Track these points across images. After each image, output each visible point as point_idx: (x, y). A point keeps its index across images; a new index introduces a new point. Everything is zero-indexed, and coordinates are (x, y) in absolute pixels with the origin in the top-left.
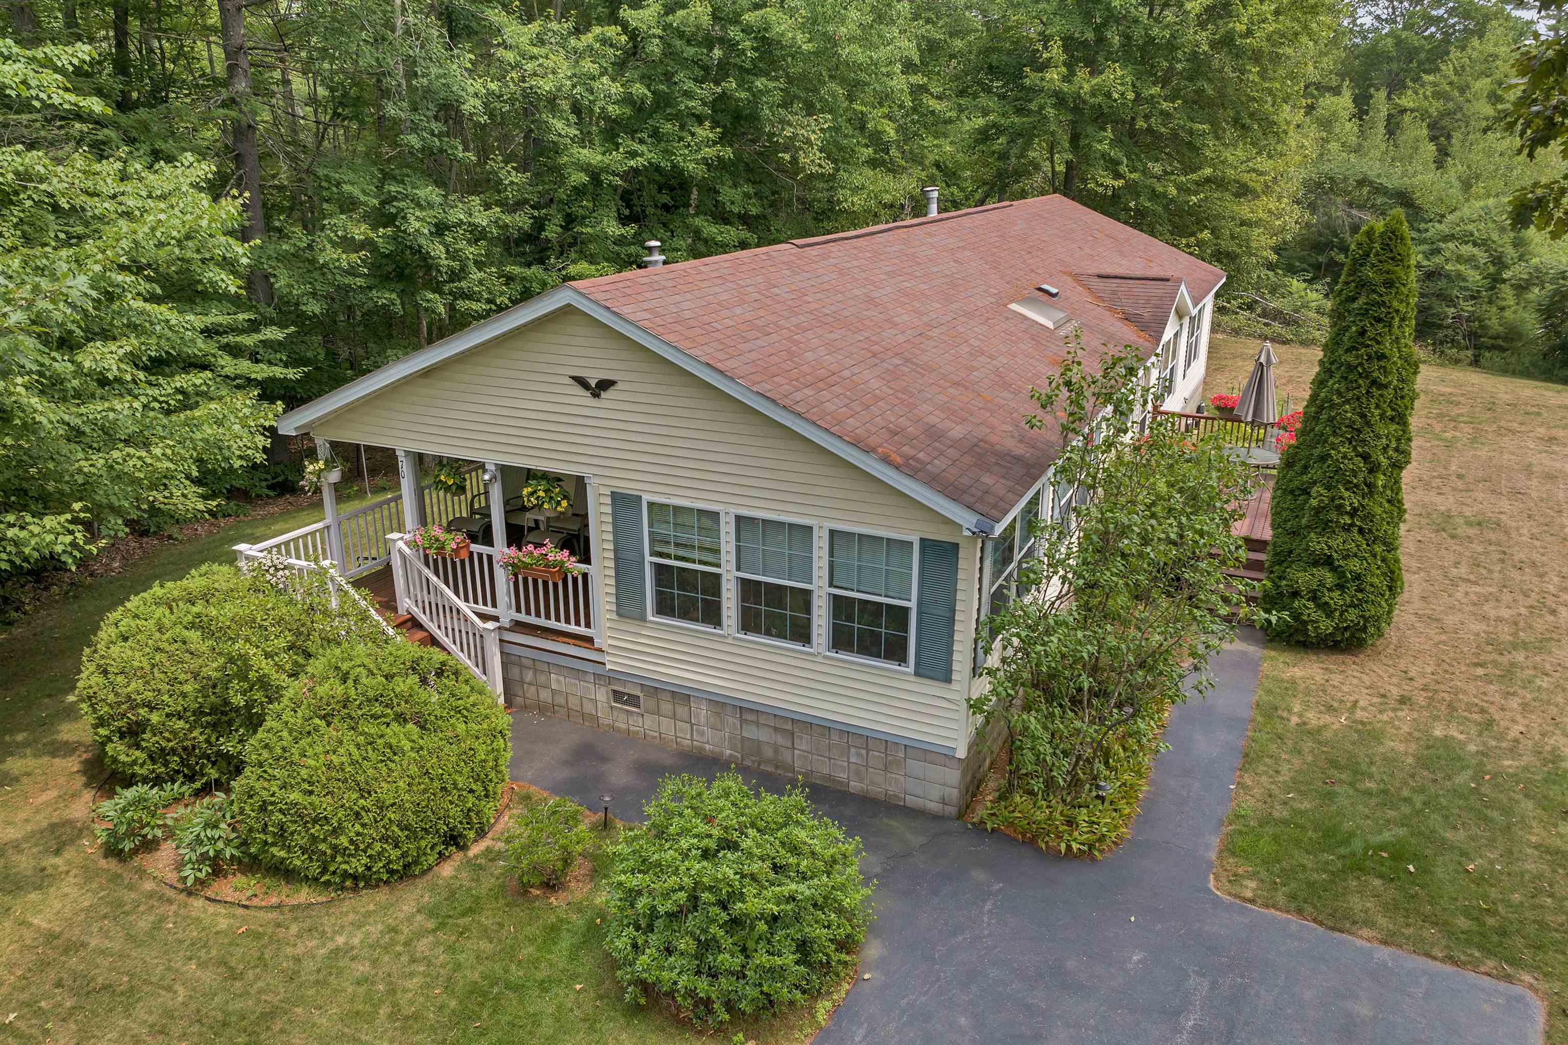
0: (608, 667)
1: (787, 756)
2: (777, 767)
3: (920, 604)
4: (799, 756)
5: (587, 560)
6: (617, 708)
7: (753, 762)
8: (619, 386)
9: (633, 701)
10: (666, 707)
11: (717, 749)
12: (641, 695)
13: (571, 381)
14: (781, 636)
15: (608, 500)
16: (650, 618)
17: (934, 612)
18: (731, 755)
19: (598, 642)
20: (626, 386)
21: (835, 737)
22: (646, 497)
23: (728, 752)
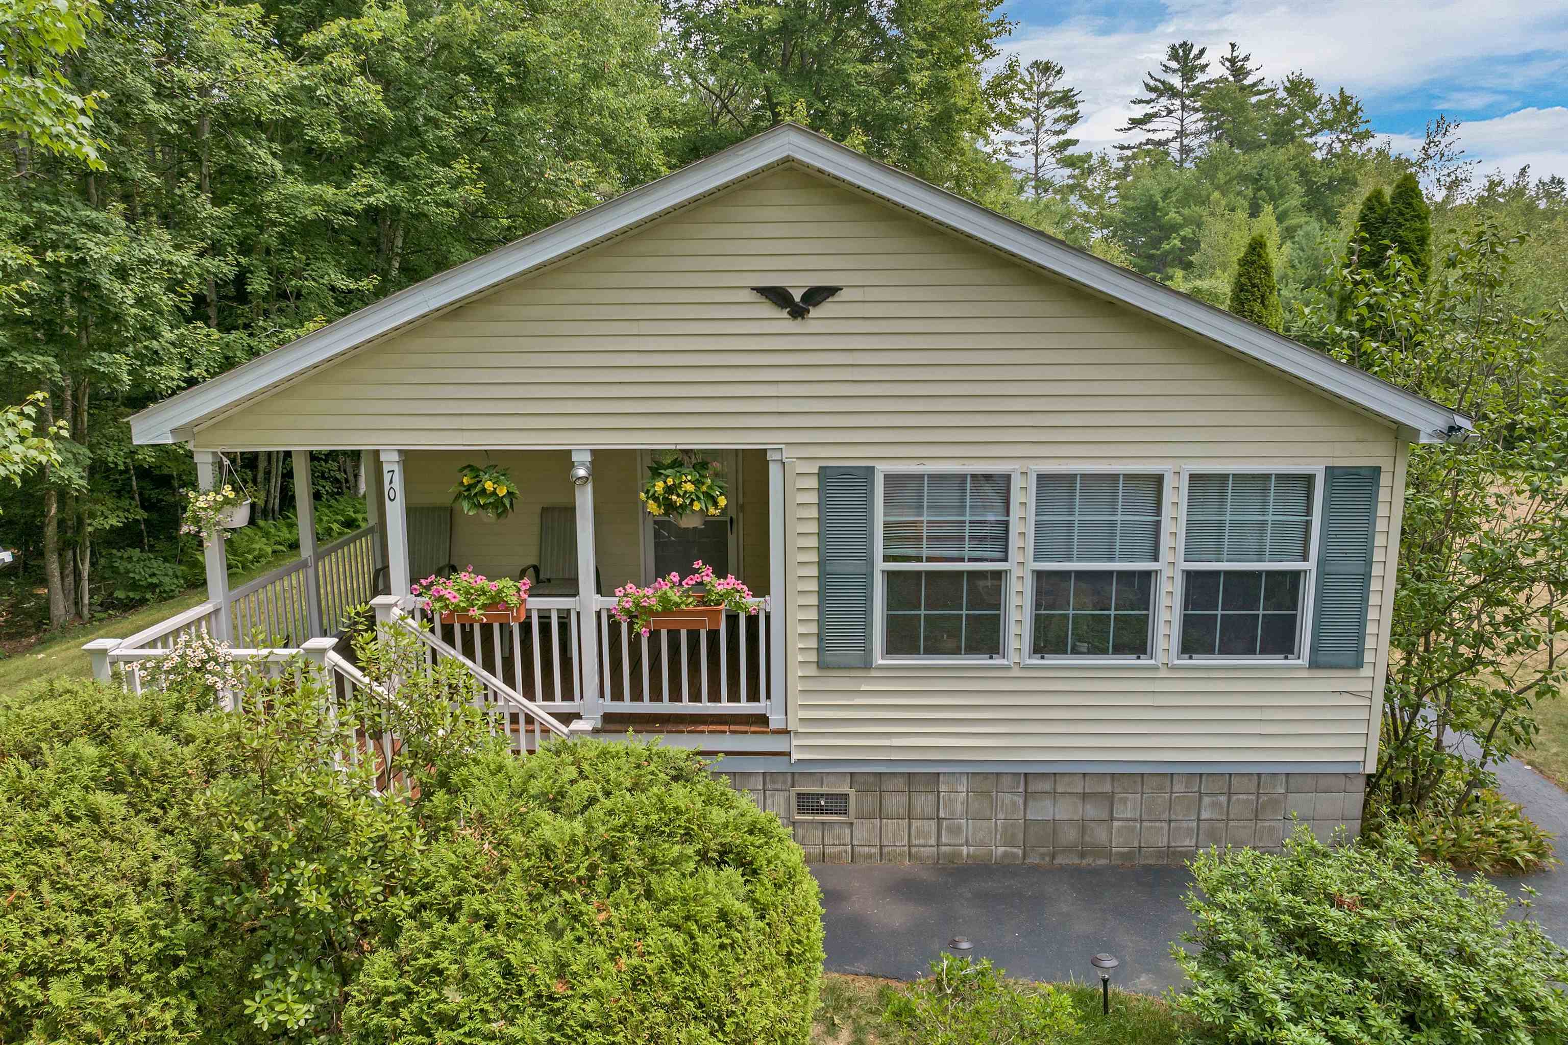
0: (795, 756)
1: (1100, 835)
2: (1083, 855)
3: (1321, 563)
4: (1119, 830)
5: (761, 588)
6: (803, 822)
7: (1043, 856)
8: (842, 296)
9: (838, 804)
10: (895, 802)
11: (982, 850)
12: (852, 792)
13: (754, 297)
14: (1098, 649)
15: (813, 483)
16: (879, 659)
17: (1342, 569)
18: (1005, 855)
19: (776, 720)
20: (857, 295)
21: (1179, 787)
22: (882, 468)
23: (1001, 849)
